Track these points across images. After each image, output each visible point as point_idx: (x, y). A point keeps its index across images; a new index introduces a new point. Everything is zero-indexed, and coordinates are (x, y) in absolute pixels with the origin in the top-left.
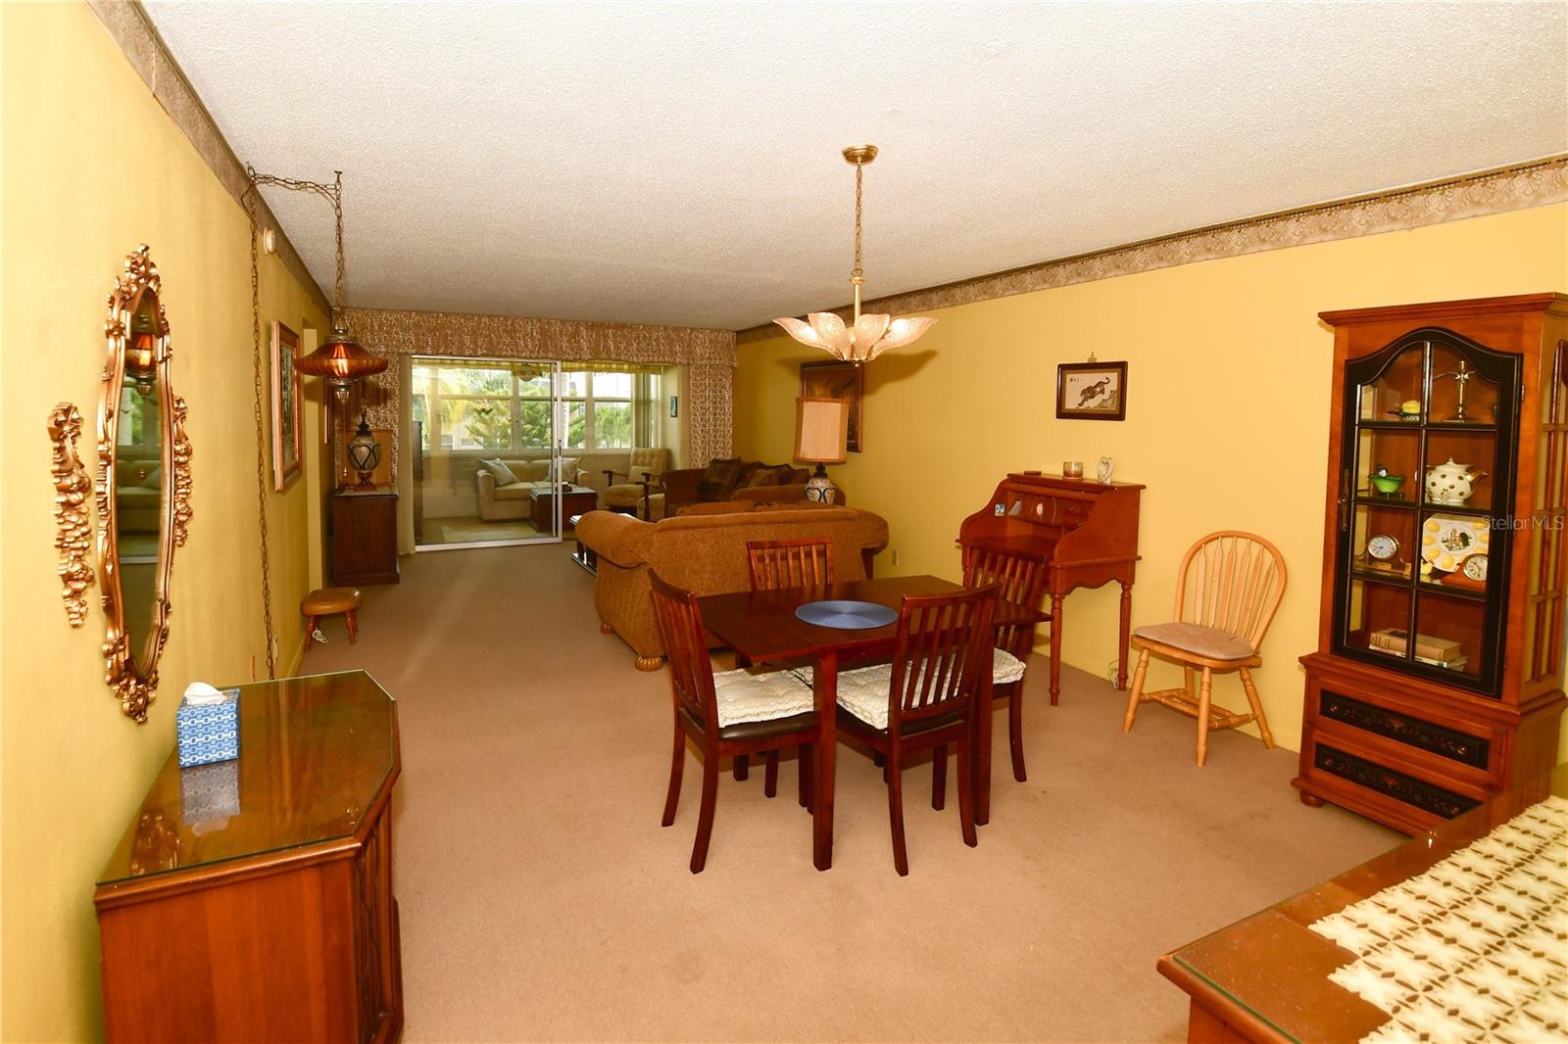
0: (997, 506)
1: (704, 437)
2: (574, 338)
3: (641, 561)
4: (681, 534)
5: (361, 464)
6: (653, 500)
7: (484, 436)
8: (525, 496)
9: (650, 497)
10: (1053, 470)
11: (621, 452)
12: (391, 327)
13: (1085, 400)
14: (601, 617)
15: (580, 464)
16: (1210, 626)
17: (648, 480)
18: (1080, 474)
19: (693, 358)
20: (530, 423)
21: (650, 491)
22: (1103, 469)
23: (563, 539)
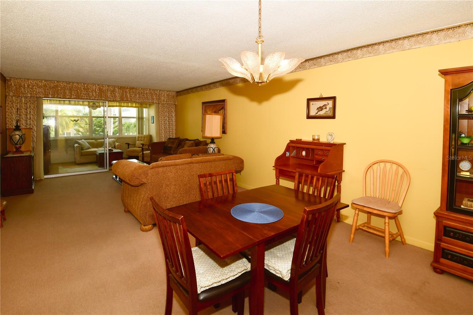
0: (287, 153)
1: (165, 130)
2: (113, 92)
3: (142, 183)
4: (161, 169)
5: (16, 143)
6: (145, 153)
7: (81, 132)
8: (94, 153)
9: (144, 152)
10: (308, 138)
11: (132, 136)
12: (33, 86)
13: (319, 111)
14: (124, 205)
15: (117, 141)
16: (377, 197)
17: (143, 146)
18: (318, 140)
19: (160, 101)
20: (98, 127)
21: (144, 150)
22: (330, 138)
23: (109, 170)
